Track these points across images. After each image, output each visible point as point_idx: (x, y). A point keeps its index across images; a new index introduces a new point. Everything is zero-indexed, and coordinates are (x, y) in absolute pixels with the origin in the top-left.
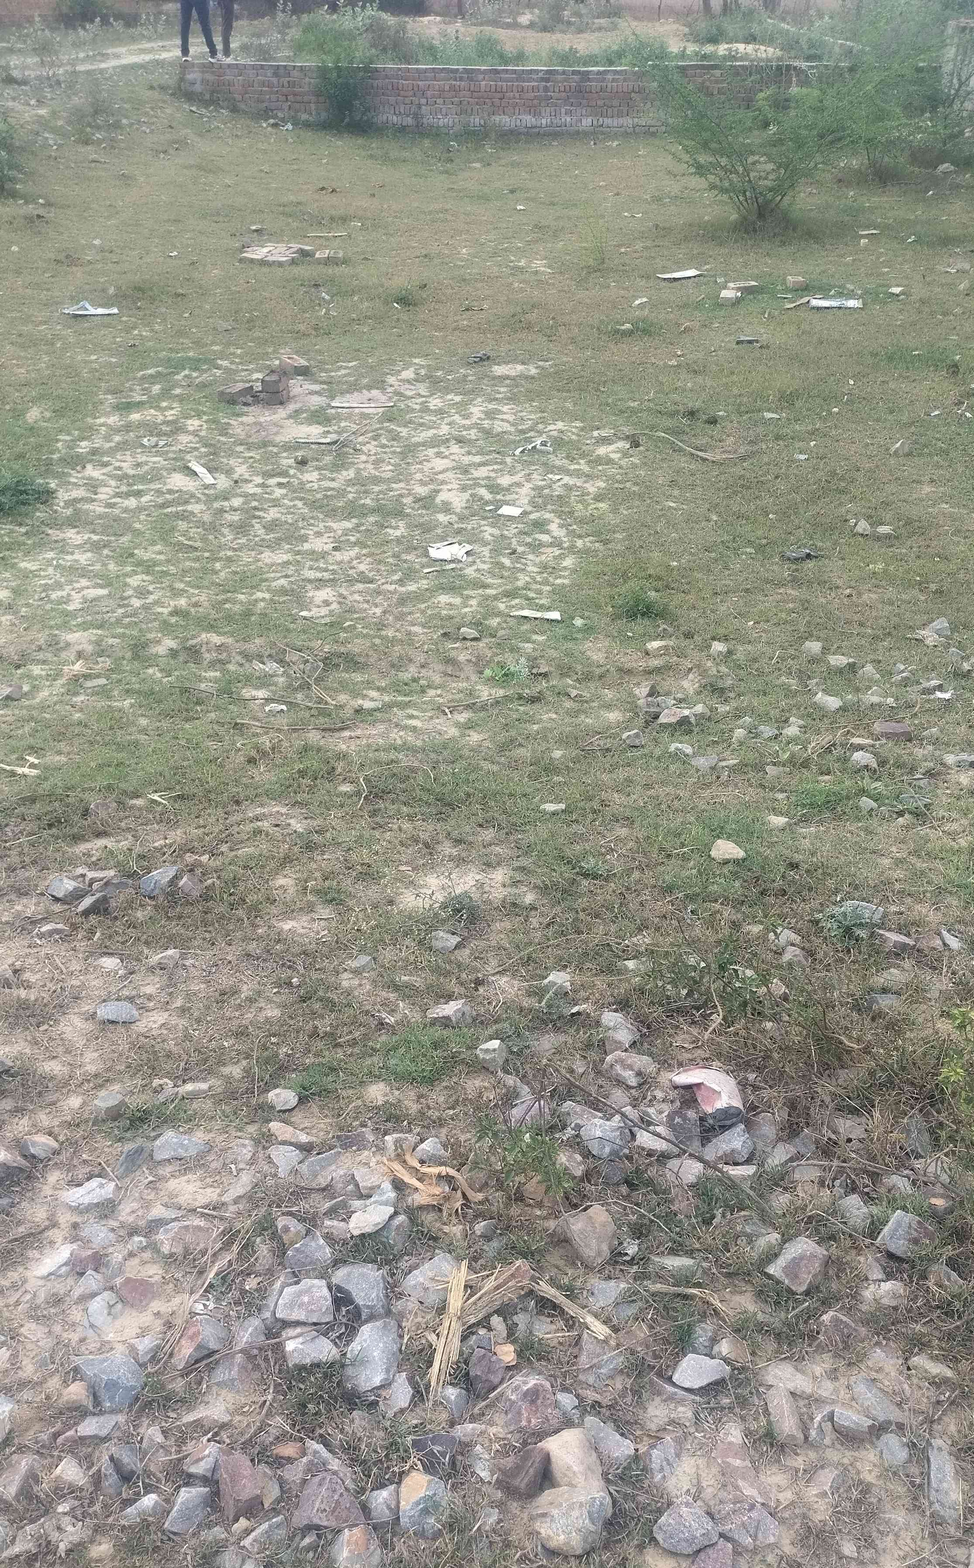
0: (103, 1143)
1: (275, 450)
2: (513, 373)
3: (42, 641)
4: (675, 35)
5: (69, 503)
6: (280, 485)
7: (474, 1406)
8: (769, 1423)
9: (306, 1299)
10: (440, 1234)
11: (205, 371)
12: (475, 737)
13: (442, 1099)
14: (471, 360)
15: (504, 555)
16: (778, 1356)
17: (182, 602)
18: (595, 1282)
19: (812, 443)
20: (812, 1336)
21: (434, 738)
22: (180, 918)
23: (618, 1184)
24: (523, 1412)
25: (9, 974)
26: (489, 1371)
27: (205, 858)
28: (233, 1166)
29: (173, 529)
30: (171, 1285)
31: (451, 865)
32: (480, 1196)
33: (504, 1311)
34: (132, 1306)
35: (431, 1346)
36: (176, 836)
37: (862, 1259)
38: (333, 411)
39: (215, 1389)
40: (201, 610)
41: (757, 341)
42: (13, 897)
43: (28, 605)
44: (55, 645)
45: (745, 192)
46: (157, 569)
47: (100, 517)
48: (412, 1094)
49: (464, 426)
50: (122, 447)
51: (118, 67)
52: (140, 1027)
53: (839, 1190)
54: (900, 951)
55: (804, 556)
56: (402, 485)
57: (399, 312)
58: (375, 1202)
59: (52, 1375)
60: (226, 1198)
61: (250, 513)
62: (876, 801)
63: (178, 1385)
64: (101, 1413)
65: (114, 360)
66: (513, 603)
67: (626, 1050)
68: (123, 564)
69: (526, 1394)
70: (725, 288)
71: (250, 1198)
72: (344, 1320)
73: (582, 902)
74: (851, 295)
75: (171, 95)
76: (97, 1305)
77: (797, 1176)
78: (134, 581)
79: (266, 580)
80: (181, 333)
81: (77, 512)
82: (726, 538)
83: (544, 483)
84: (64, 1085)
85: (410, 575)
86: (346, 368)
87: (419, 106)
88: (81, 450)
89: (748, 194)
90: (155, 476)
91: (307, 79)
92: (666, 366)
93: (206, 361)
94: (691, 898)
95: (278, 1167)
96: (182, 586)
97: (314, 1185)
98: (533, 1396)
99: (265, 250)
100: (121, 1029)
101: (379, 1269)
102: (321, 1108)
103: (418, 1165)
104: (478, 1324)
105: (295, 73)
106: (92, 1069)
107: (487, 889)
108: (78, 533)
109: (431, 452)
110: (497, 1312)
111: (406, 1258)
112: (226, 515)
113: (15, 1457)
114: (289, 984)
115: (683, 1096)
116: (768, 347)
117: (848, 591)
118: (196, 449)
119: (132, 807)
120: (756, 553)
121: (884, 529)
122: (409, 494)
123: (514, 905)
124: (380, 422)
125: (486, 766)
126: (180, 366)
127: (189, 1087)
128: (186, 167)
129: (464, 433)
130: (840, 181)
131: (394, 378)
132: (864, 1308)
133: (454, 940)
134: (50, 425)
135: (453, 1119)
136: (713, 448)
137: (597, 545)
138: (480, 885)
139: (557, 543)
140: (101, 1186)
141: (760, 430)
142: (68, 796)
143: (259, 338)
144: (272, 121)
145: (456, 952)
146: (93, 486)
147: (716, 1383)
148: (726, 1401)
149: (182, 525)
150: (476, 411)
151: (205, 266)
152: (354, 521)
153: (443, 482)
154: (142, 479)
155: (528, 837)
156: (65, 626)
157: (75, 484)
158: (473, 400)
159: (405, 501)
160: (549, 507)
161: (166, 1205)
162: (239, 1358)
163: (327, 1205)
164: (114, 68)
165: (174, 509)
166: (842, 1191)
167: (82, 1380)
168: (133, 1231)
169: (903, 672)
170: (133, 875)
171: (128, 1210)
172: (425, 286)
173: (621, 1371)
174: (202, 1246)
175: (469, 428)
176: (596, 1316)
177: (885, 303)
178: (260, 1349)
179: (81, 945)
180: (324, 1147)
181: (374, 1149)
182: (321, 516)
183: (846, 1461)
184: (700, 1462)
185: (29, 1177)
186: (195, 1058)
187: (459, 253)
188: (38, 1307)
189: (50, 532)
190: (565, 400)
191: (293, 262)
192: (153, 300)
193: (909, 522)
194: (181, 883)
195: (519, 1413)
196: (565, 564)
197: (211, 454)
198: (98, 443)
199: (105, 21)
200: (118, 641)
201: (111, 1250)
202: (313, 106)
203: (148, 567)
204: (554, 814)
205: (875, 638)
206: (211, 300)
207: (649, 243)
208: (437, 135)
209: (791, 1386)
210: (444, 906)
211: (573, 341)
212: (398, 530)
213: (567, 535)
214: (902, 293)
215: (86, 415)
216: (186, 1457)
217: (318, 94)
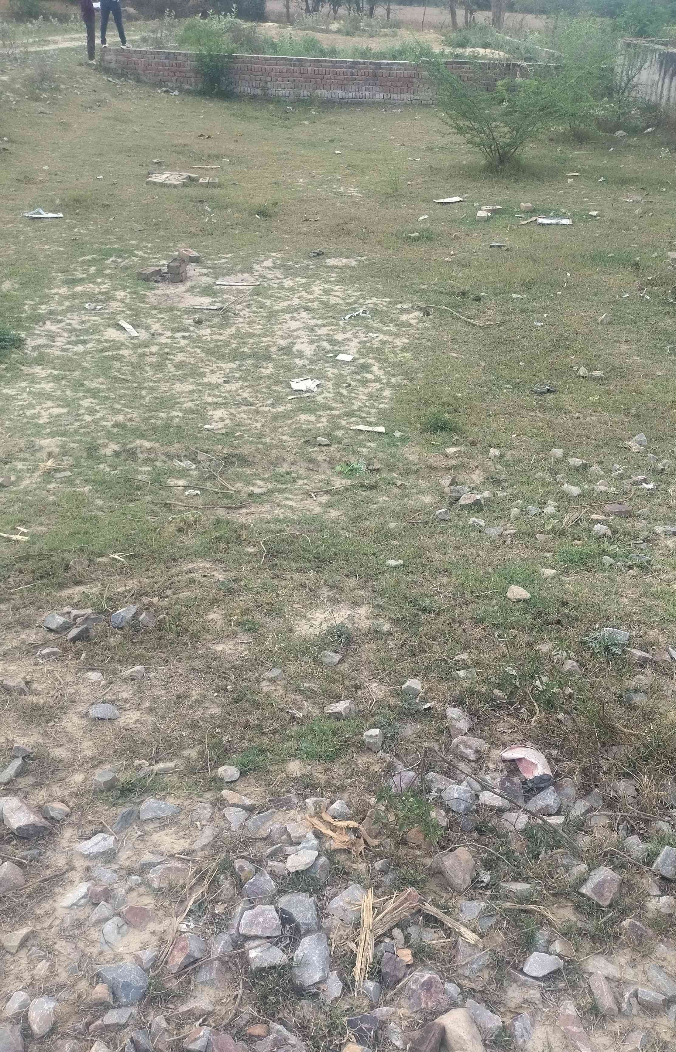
0: (101, 808)
1: (179, 313)
2: (340, 264)
3: (22, 445)
4: (436, 41)
5: (35, 348)
6: (184, 337)
7: (386, 994)
8: (594, 1000)
9: (261, 919)
10: (351, 870)
11: (127, 258)
12: (334, 513)
13: (341, 772)
14: (311, 255)
15: (343, 388)
16: (593, 952)
17: (121, 418)
18: (463, 902)
19: (545, 315)
20: (616, 937)
21: (306, 514)
22: (141, 643)
23: (470, 831)
24: (422, 997)
25: (23, 685)
26: (395, 969)
27: (155, 600)
28: (198, 823)
29: (110, 367)
30: (161, 911)
31: (329, 603)
32: (376, 842)
33: (402, 925)
34: (135, 927)
35: (352, 952)
36: (133, 584)
37: (644, 881)
38: (218, 287)
39: (200, 987)
40: (134, 423)
41: (504, 246)
42: (18, 628)
43: (10, 420)
44: (32, 448)
45: (491, 146)
46: (101, 394)
47: (58, 357)
48: (320, 768)
49: (309, 299)
50: (71, 309)
51: (57, 50)
52: (122, 722)
53: (623, 833)
54: (643, 663)
55: (545, 390)
56: (269, 339)
57: (259, 221)
58: (304, 848)
59: (80, 979)
60: (195, 847)
61: (164, 357)
62: (613, 558)
63: (173, 984)
64: (120, 1007)
65: (62, 249)
66: (351, 420)
67: (465, 734)
68: (76, 391)
69: (423, 984)
70: (480, 209)
71: (213, 846)
72: (288, 934)
73: (424, 629)
74: (564, 216)
75: (95, 69)
76: (109, 927)
77: (593, 823)
78: (86, 403)
79: (179, 403)
80: (107, 232)
81: (41, 355)
82: (492, 378)
83: (366, 339)
84: (70, 765)
85: (278, 400)
86: (225, 258)
87: (266, 82)
88: (41, 312)
89: (493, 147)
90: (95, 330)
91: (189, 62)
92: (444, 261)
93: (127, 251)
94: (497, 626)
95: (230, 823)
96: (119, 407)
97: (258, 836)
98: (428, 986)
99: (164, 176)
100: (107, 724)
101: (311, 896)
102: (257, 779)
103: (332, 820)
104: (383, 935)
105: (181, 58)
106: (89, 753)
107: (356, 621)
108: (43, 369)
109: (287, 316)
110: (397, 926)
111: (328, 888)
112: (147, 358)
113: (60, 1042)
114: (226, 690)
115: (509, 768)
116: (511, 250)
117: (577, 415)
118: (123, 312)
119: (99, 564)
120: (513, 388)
121: (597, 373)
122: (274, 345)
123: (376, 632)
124: (251, 295)
125: (344, 533)
126: (108, 254)
127: (161, 765)
128: (106, 118)
129: (310, 304)
130: (551, 140)
131: (258, 266)
132: (649, 915)
133: (337, 657)
134: (18, 293)
135: (350, 786)
136: (479, 317)
137: (405, 381)
138: (351, 618)
139: (377, 380)
140: (105, 839)
141: (510, 305)
142: (52, 555)
143: (163, 236)
144: (164, 89)
145: (339, 665)
146: (52, 336)
147: (554, 972)
148: (561, 985)
149: (117, 364)
150: (317, 289)
151: (122, 186)
152: (237, 362)
153: (297, 337)
154: (86, 332)
155: (380, 584)
156: (38, 434)
157: (39, 335)
158: (314, 281)
159: (271, 349)
160: (371, 355)
161: (152, 853)
162: (216, 964)
163: (269, 850)
164: (54, 50)
165: (110, 353)
166: (625, 833)
167: (103, 982)
168: (131, 872)
169: (618, 470)
170: (105, 612)
171: (125, 857)
172: (277, 203)
173: (488, 966)
174: (181, 882)
175: (312, 301)
176: (466, 926)
177: (587, 222)
178: (230, 957)
179: (73, 663)
180: (262, 809)
181: (298, 809)
182: (214, 360)
183: (648, 1026)
184: (548, 1029)
185: (50, 834)
186: (163, 744)
187: (298, 181)
188: (66, 929)
189: (23, 368)
190: (377, 283)
191: (184, 185)
192: (87, 208)
193: (613, 369)
194: (141, 618)
195: (419, 998)
196: (385, 394)
197: (134, 315)
198: (53, 306)
199: (46, 19)
200: (77, 445)
201: (115, 886)
202: (193, 80)
203: (94, 393)
204: (396, 567)
205: (598, 447)
206: (128, 209)
207: (426, 179)
208: (279, 102)
209: (605, 973)
210: (329, 633)
211: (380, 243)
212: (268, 370)
213: (385, 374)
214: (598, 215)
215: (44, 287)
216: (185, 1038)
217: (197, 72)
